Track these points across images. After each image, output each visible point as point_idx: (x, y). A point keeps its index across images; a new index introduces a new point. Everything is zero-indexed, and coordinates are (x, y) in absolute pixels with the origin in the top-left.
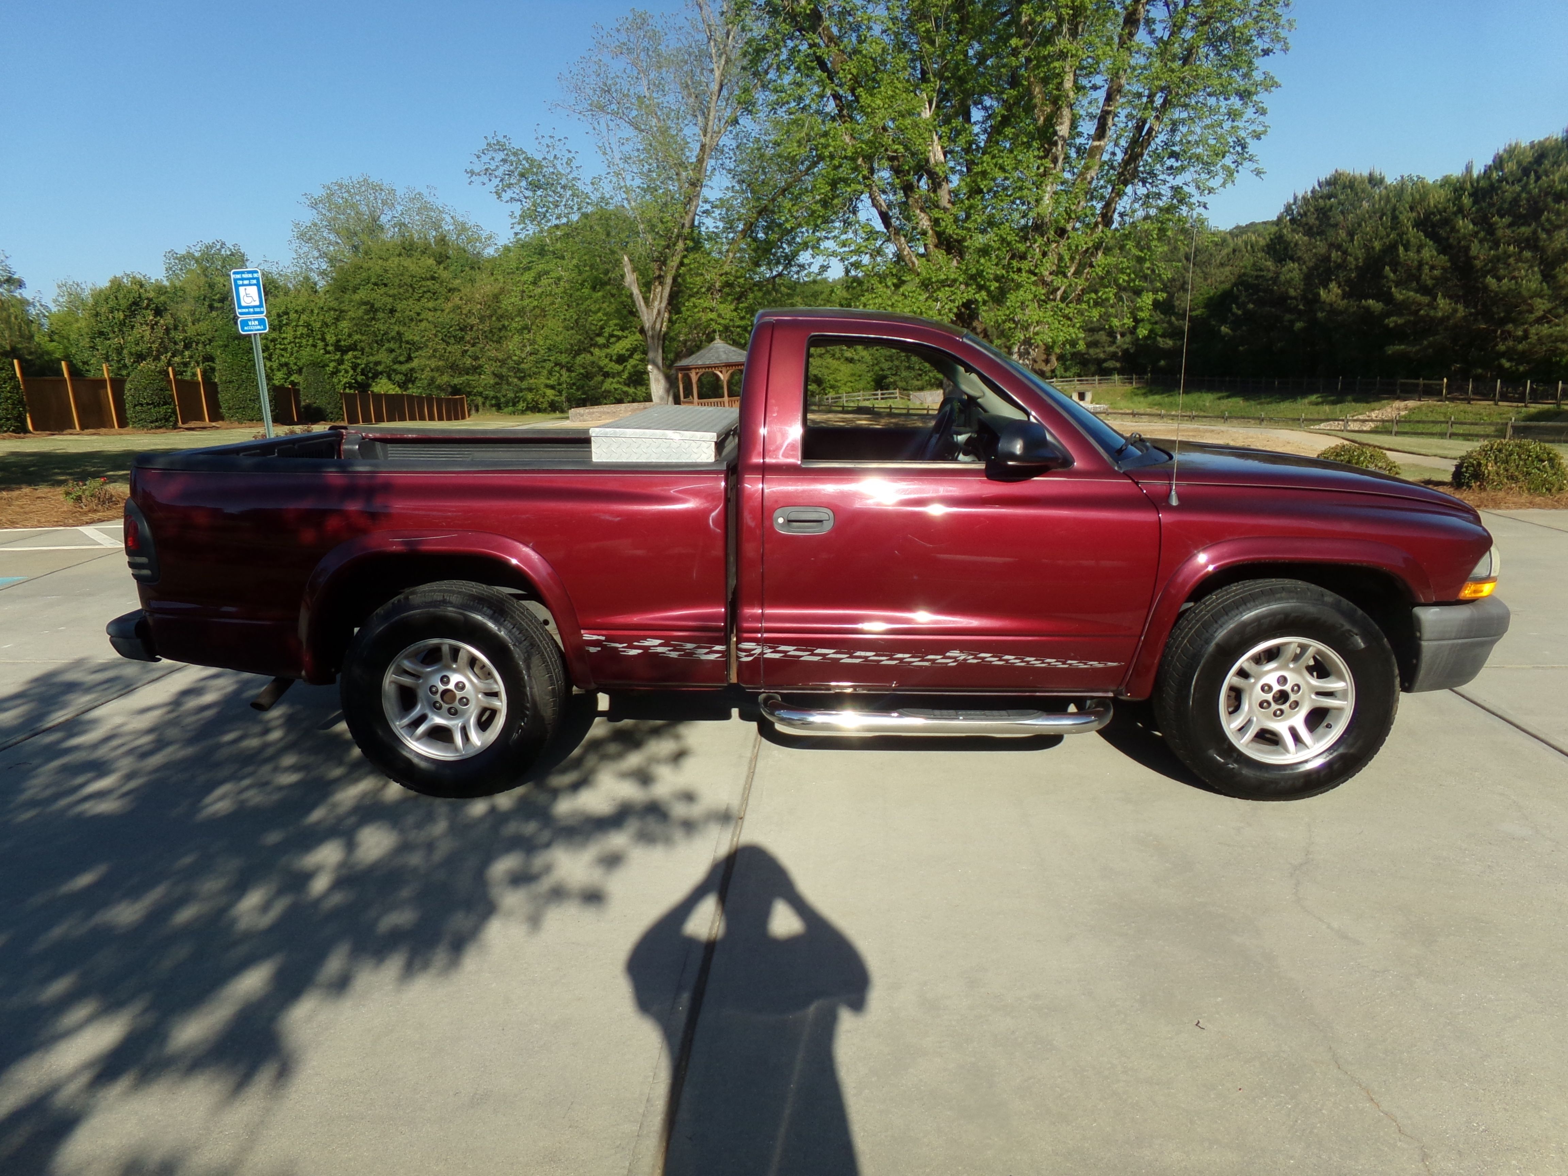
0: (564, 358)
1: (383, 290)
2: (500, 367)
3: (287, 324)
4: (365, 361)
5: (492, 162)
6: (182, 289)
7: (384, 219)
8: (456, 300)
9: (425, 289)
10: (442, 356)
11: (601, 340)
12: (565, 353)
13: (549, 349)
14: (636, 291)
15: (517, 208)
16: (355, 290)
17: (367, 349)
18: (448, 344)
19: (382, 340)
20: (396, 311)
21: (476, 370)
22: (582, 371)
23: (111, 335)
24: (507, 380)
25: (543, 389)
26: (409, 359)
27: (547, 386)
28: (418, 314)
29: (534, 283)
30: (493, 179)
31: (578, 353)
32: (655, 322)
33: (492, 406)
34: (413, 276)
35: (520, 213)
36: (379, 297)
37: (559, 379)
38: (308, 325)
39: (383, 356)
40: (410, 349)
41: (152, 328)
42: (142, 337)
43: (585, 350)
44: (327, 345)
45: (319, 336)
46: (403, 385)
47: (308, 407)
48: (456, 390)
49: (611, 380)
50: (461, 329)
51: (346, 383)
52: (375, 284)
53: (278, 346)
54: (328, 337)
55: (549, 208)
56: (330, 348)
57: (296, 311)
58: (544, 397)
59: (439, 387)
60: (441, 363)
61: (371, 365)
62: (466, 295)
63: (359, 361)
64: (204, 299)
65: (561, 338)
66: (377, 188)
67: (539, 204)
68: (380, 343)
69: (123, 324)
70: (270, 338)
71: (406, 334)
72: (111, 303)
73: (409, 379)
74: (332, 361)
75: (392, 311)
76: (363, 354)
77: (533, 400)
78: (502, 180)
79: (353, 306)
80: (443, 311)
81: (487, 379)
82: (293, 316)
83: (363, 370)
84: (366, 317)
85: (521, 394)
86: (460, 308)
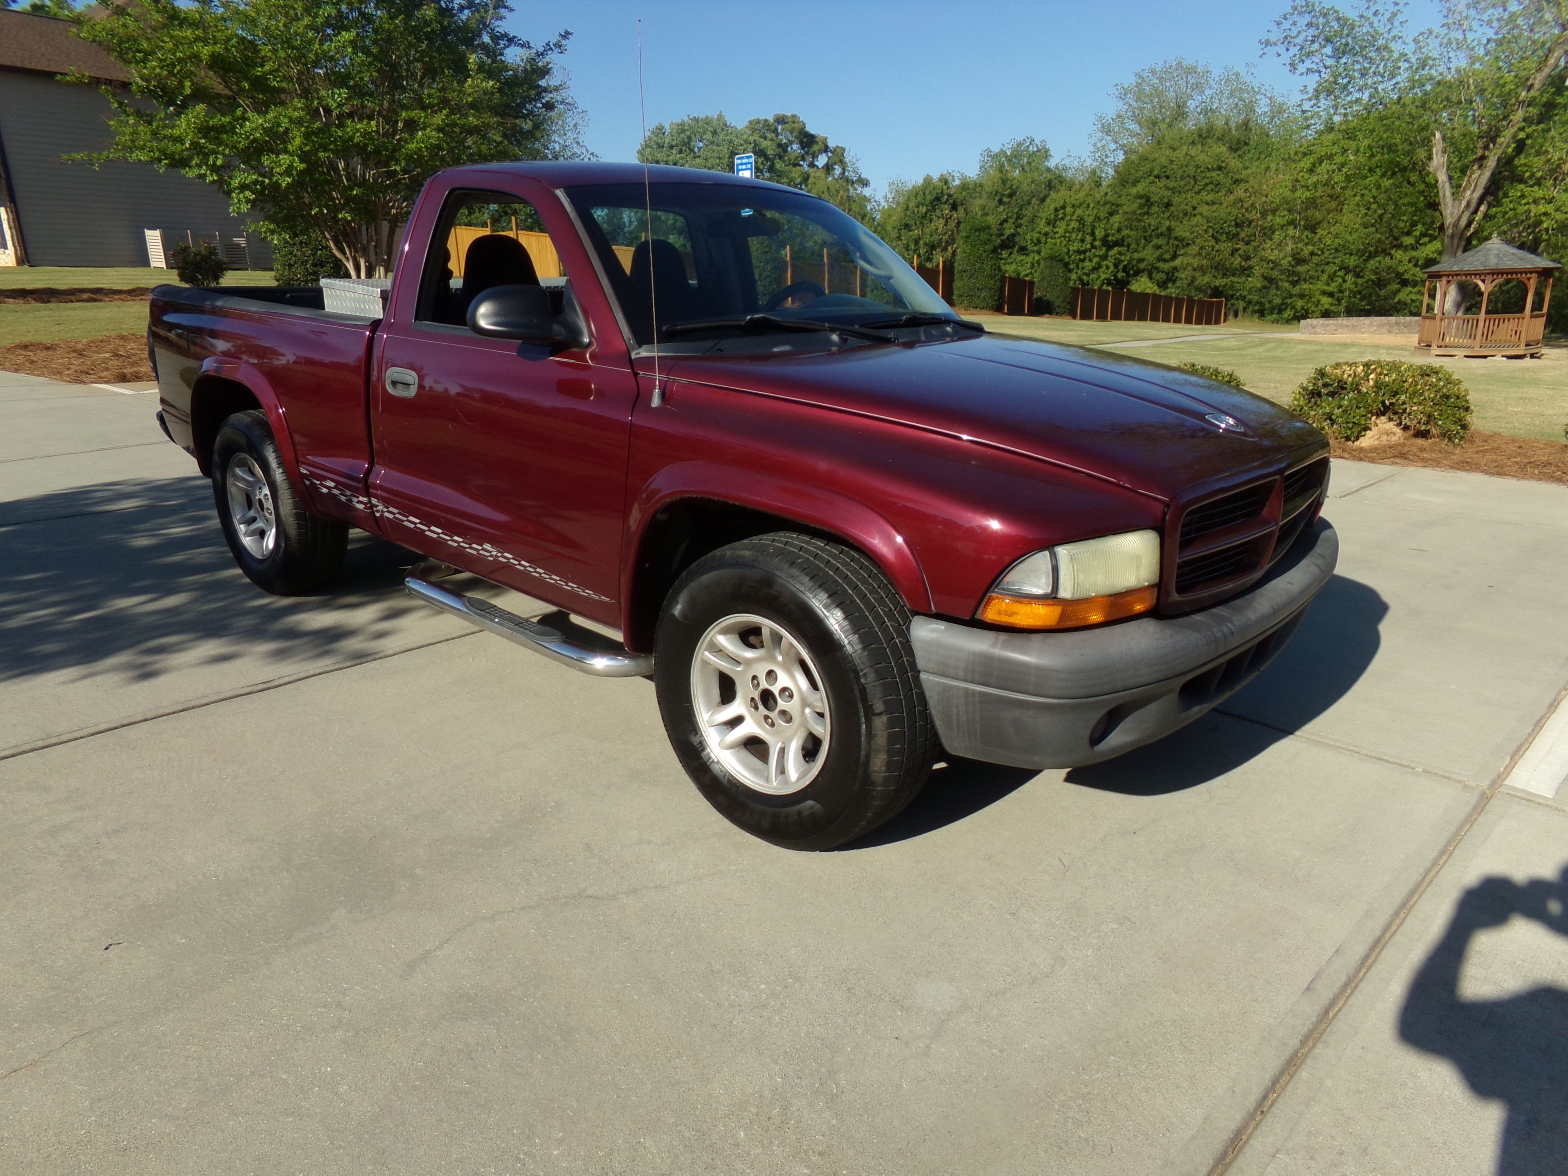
0: (1352, 261)
1: (1164, 182)
2: (1272, 269)
3: (1062, 219)
4: (1128, 258)
5: (1293, 28)
6: (981, 186)
7: (1192, 104)
8: (1240, 192)
9: (1208, 181)
10: (1209, 254)
11: (1408, 240)
12: (1356, 255)
13: (1337, 250)
14: (1442, 177)
15: (1312, 82)
16: (1136, 182)
17: (1133, 246)
18: (1217, 241)
19: (1150, 236)
20: (1172, 205)
21: (1245, 271)
22: (1373, 277)
23: (914, 227)
24: (1277, 283)
25: (1318, 296)
26: (1174, 257)
27: (1324, 293)
28: (1194, 208)
29: (1311, 171)
30: (1291, 48)
31: (1371, 256)
32: (1460, 217)
33: (1255, 312)
34: (1197, 167)
35: (1315, 86)
36: (1158, 191)
37: (1341, 285)
38: (1081, 220)
39: (1149, 254)
40: (1178, 245)
41: (947, 221)
42: (937, 229)
43: (1386, 253)
44: (1095, 240)
45: (1089, 231)
46: (1162, 285)
47: (1039, 299)
48: (1216, 292)
49: (1410, 289)
50: (1237, 225)
51: (1105, 279)
52: (1158, 177)
53: (1049, 240)
54: (1097, 232)
55: (1352, 78)
56: (1097, 243)
57: (1073, 206)
58: (1317, 306)
59: (1199, 289)
60: (1204, 262)
61: (1134, 263)
62: (1253, 187)
63: (1123, 258)
64: (996, 195)
65: (1355, 236)
66: (1190, 71)
67: (1340, 74)
68: (1148, 239)
69: (924, 217)
70: (1043, 232)
71: (1177, 229)
72: (920, 199)
73: (1170, 278)
74: (1096, 256)
75: (1168, 205)
76: (1128, 250)
77: (1303, 308)
78: (1302, 48)
79: (1129, 200)
80: (1221, 204)
81: (1255, 282)
82: (1069, 210)
83: (1125, 266)
84: (1138, 212)
85: (1289, 301)
86: (1242, 201)
